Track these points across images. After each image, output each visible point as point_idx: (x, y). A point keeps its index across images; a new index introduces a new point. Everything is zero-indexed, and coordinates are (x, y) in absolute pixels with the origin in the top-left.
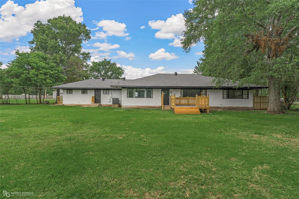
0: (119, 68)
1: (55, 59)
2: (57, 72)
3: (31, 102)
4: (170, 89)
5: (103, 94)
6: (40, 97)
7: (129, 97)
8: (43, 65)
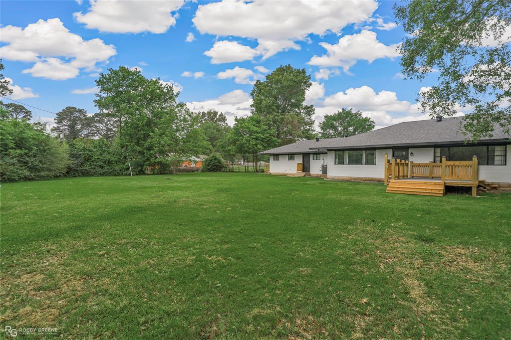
0: (366, 120)
1: (268, 120)
2: (268, 135)
3: (250, 170)
4: (409, 149)
5: (313, 159)
6: (256, 164)
7: (339, 163)
8: (255, 129)
